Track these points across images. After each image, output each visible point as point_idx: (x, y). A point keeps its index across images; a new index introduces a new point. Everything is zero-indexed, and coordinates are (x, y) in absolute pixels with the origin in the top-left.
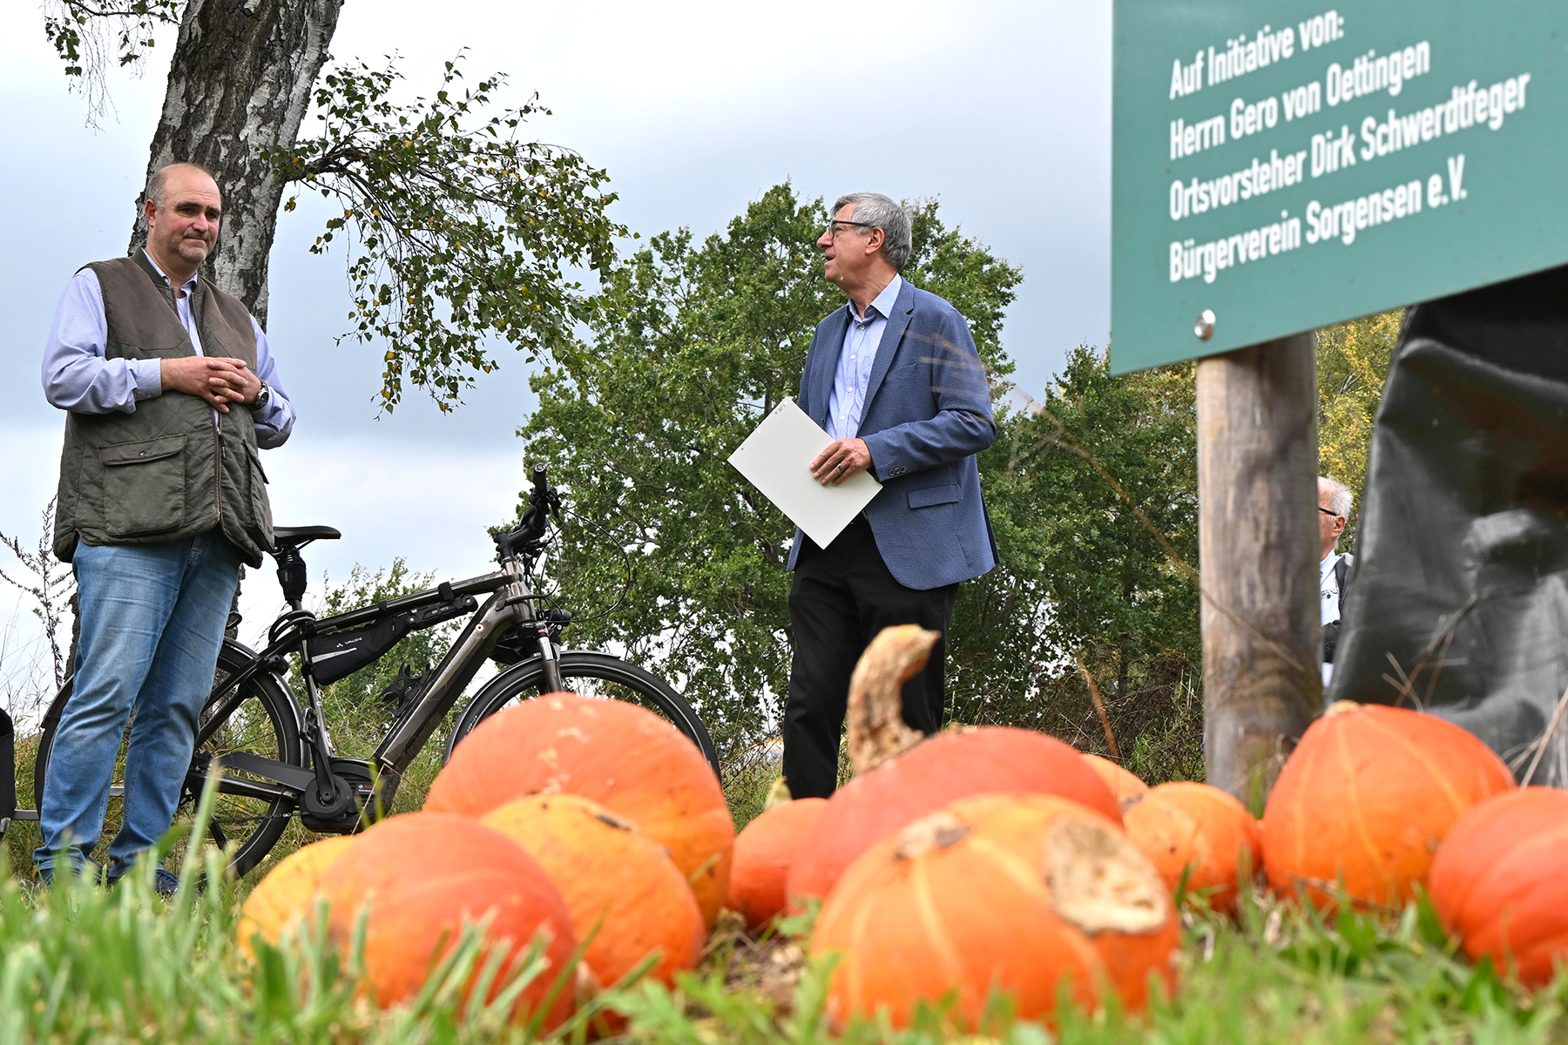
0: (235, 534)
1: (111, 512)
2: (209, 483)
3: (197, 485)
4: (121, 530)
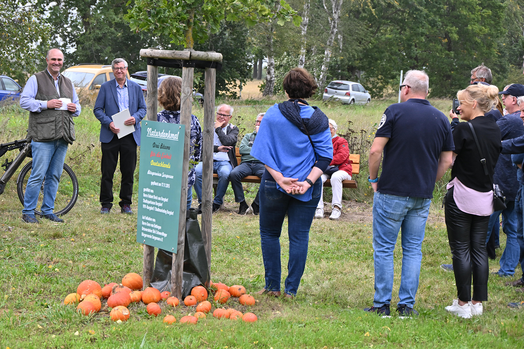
0: (66, 139)
1: (39, 134)
2: (60, 127)
3: (58, 128)
4: (41, 139)
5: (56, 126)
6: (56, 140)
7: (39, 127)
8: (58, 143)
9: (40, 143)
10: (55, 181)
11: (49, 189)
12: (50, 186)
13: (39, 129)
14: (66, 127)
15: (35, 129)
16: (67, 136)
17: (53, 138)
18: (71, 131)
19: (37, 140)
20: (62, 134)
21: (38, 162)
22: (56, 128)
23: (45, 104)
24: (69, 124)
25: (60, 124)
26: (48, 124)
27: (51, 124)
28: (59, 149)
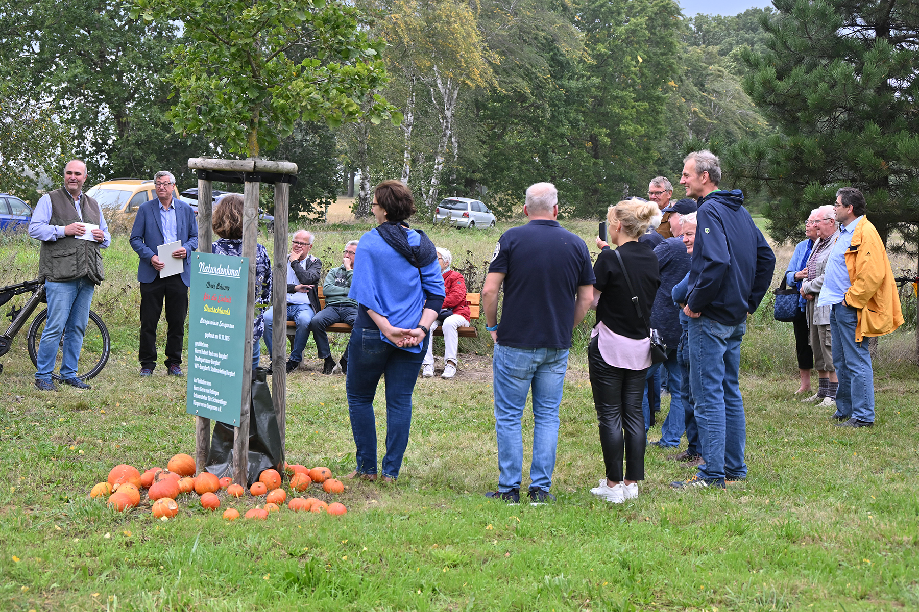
0: (92, 277)
1: (55, 272)
2: (84, 262)
3: (80, 263)
4: (58, 277)
5: (77, 260)
6: (78, 280)
7: (55, 261)
8: (81, 284)
9: (56, 284)
10: (79, 335)
11: (70, 345)
12: (72, 341)
13: (54, 264)
14: (91, 262)
15: (49, 264)
16: (92, 273)
17: (74, 276)
18: (98, 267)
19: (53, 279)
20: (86, 271)
21: (55, 309)
22: (77, 263)
23: (62, 230)
24: (96, 257)
25: (84, 258)
26: (67, 258)
27: (71, 257)
28: (83, 291)
